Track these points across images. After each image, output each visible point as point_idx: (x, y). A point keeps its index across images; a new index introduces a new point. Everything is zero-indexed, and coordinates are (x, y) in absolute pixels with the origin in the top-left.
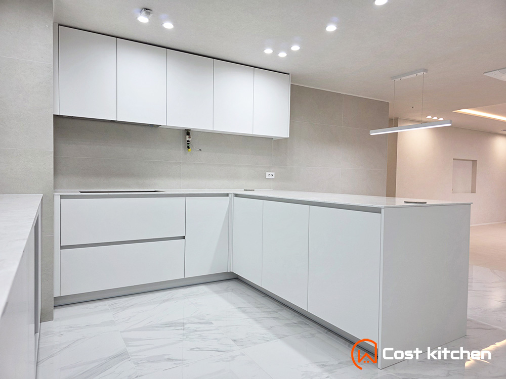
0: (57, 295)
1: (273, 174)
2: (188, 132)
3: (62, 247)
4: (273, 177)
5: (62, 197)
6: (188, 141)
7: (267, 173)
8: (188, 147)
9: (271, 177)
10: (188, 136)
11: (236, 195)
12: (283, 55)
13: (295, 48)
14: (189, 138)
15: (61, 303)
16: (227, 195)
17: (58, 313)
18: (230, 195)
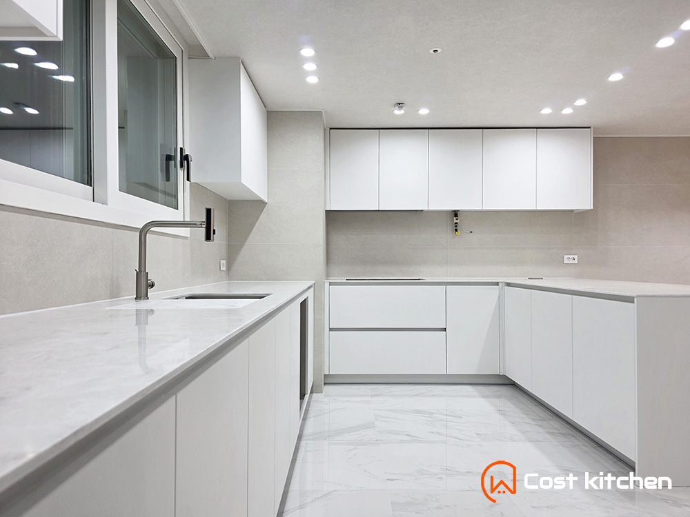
0: (327, 373)
1: (576, 257)
2: (456, 214)
3: (331, 330)
4: (576, 261)
5: (331, 284)
6: (456, 223)
7: (566, 257)
8: (456, 230)
9: (571, 262)
10: (455, 218)
11: (508, 284)
12: (568, 111)
13: (581, 102)
14: (457, 219)
15: (330, 380)
16: (497, 284)
17: (328, 389)
18: (500, 284)
